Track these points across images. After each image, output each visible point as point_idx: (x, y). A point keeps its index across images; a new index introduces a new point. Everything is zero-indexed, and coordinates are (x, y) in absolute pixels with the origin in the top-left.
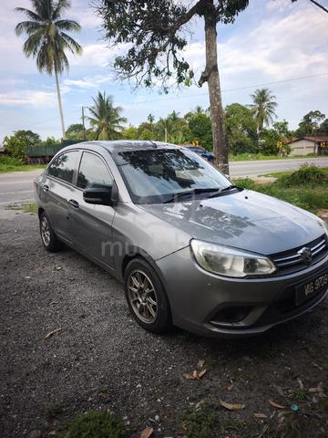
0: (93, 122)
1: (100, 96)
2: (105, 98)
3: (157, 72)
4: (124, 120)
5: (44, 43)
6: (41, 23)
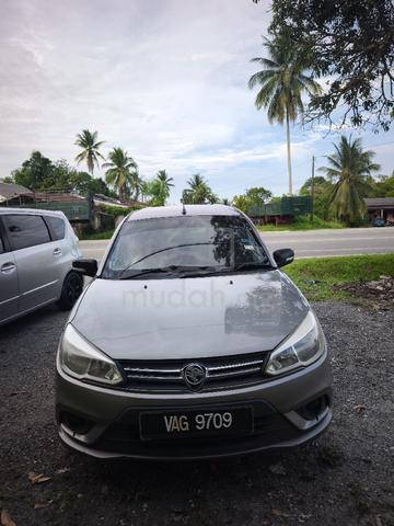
0: (332, 173)
1: (344, 140)
2: (350, 142)
3: (368, 105)
4: (376, 168)
5: (277, 91)
6: (276, 69)
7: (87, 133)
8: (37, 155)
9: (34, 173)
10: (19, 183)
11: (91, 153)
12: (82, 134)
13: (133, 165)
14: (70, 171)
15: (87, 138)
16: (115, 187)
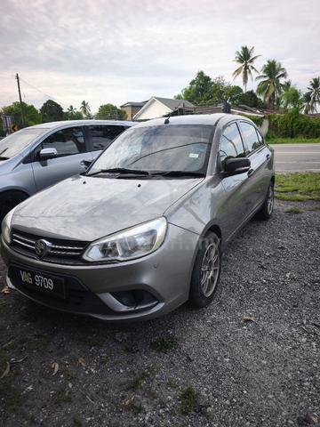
7: (245, 49)
8: (201, 74)
9: (198, 90)
10: (186, 99)
11: (246, 68)
12: (240, 50)
13: (283, 75)
14: (226, 85)
15: (244, 54)
16: (265, 97)
